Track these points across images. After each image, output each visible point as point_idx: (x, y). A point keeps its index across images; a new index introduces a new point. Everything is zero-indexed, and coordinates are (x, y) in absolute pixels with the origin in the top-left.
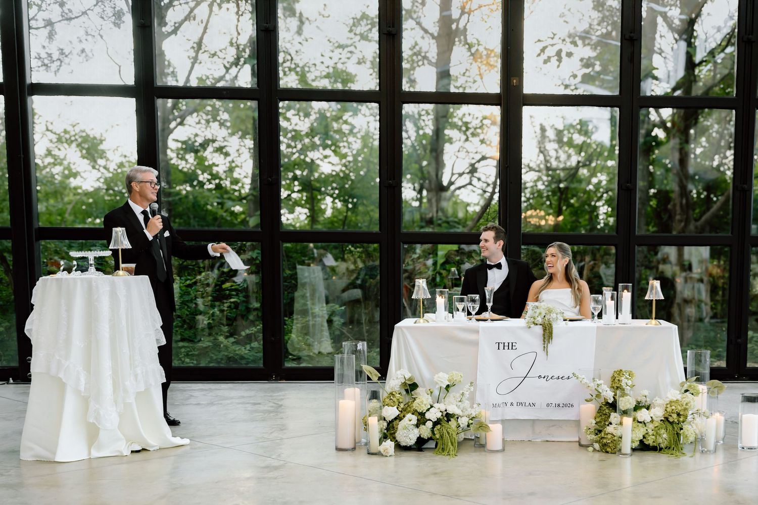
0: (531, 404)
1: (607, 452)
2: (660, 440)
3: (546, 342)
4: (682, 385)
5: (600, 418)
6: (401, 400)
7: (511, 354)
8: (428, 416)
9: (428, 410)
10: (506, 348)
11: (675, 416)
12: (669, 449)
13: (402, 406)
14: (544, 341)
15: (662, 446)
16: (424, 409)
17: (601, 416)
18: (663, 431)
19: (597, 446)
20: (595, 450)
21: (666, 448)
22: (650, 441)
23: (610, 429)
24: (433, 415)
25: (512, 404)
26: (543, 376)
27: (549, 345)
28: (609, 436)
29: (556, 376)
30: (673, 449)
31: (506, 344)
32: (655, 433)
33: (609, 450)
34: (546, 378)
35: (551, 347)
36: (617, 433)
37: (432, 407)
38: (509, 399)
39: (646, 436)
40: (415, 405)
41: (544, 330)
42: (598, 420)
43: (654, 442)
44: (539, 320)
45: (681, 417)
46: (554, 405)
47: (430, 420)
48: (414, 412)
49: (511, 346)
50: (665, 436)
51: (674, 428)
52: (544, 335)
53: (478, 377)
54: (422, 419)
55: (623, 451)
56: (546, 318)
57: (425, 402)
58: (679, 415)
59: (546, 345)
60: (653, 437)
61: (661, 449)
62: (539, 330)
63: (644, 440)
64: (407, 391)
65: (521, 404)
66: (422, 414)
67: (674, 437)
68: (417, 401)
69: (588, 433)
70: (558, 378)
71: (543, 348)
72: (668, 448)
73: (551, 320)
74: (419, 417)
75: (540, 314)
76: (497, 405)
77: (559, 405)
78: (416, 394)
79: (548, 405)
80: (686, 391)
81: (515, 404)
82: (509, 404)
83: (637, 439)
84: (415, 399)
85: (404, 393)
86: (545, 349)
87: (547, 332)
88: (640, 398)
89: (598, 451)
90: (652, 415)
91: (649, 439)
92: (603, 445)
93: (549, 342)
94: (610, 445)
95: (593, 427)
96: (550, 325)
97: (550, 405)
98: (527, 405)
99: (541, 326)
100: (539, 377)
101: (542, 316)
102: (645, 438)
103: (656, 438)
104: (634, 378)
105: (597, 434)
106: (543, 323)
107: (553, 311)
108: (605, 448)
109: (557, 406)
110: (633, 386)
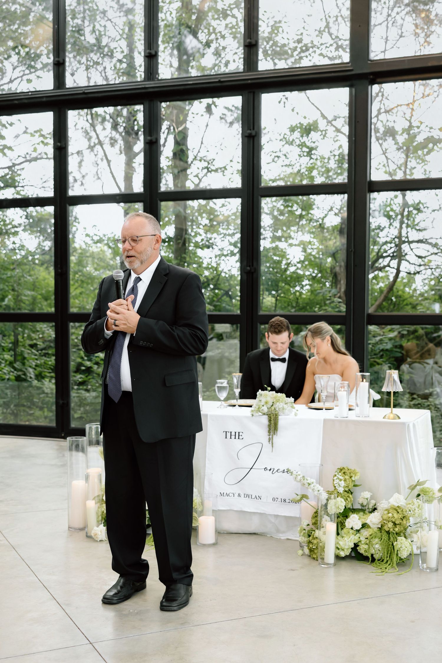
0: (257, 497)
1: (314, 558)
2: (373, 551)
3: (271, 434)
4: (412, 488)
5: (315, 519)
7: (237, 443)
10: (233, 437)
11: (390, 525)
12: (383, 561)
14: (269, 432)
15: (376, 557)
17: (316, 517)
18: (377, 540)
19: (307, 551)
20: (304, 554)
21: (378, 560)
23: (317, 533)
25: (239, 495)
26: (269, 469)
27: (275, 437)
28: (315, 542)
29: (282, 470)
30: (387, 562)
31: (233, 434)
32: (368, 542)
33: (314, 556)
34: (272, 471)
35: (276, 439)
36: (323, 538)
38: (236, 490)
39: (359, 544)
41: (270, 421)
42: (314, 521)
43: (367, 551)
44: (265, 409)
45: (397, 526)
46: (280, 500)
49: (238, 435)
50: (377, 546)
51: (389, 539)
52: (269, 426)
53: (207, 465)
55: (326, 561)
56: (273, 408)
58: (395, 524)
59: (271, 437)
60: (366, 547)
61: (373, 560)
62: (265, 420)
63: (358, 548)
65: (247, 496)
67: (388, 548)
69: (302, 534)
70: (284, 471)
71: (268, 440)
72: (381, 560)
73: (277, 409)
75: (266, 403)
76: (225, 494)
77: (285, 501)
79: (274, 499)
80: (419, 495)
81: (242, 496)
82: (236, 495)
83: (346, 547)
86: (270, 440)
87: (272, 422)
88: (361, 501)
89: (307, 555)
90: (368, 522)
91: (361, 548)
92: (311, 550)
93: (274, 433)
94: (316, 551)
95: (307, 529)
96: (276, 415)
97: (276, 499)
98: (253, 497)
99: (267, 416)
100: (265, 469)
101: (269, 406)
102: (358, 546)
103: (369, 548)
104: (356, 478)
105: (309, 536)
106: (269, 413)
107: (281, 400)
108: (312, 553)
109: (283, 501)
110: (354, 486)
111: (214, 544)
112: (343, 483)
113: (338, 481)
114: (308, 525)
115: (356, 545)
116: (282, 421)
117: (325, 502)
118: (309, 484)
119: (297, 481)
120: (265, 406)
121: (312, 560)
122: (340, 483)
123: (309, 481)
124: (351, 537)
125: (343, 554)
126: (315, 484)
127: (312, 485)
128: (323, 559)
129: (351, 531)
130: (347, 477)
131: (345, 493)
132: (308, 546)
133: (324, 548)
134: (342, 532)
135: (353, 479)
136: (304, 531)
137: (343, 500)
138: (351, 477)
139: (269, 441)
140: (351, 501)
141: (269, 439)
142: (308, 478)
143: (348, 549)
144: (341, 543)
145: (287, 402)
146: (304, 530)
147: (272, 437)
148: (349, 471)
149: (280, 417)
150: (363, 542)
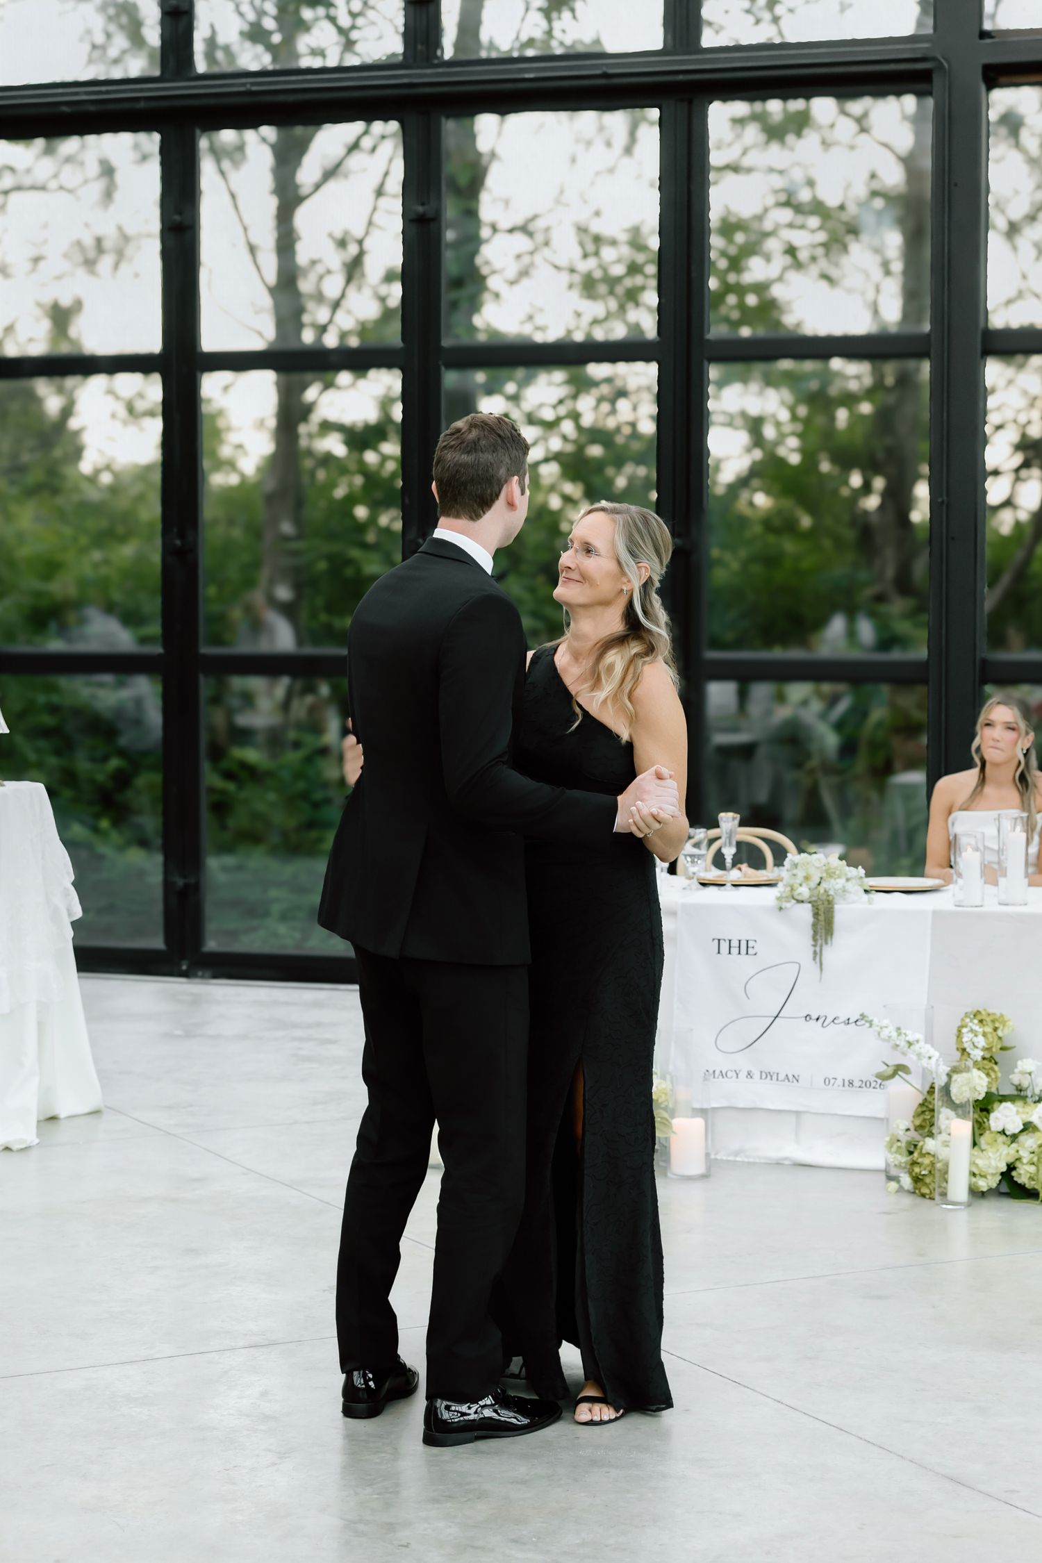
0: (791, 1077)
1: (923, 1196)
3: (819, 942)
5: (922, 1117)
7: (743, 965)
10: (735, 951)
14: (815, 939)
17: (923, 1112)
19: (907, 1181)
20: (901, 1189)
22: (1023, 1175)
23: (930, 1145)
25: (749, 1074)
26: (815, 1016)
27: (824, 948)
28: (926, 1161)
29: (843, 1018)
31: (735, 943)
32: (1035, 1159)
33: (925, 1190)
34: (821, 1021)
35: (829, 954)
36: (943, 1153)
38: (744, 1062)
39: (1018, 1164)
41: (816, 915)
42: (918, 1122)
43: (1031, 1178)
44: (804, 892)
46: (839, 1082)
49: (745, 948)
52: (814, 925)
55: (952, 1195)
56: (821, 889)
59: (818, 949)
60: (1032, 1169)
62: (805, 913)
63: (1014, 1173)
65: (768, 1075)
69: (894, 1149)
70: (848, 1022)
71: (811, 955)
73: (831, 892)
75: (807, 878)
76: (717, 1073)
77: (851, 1083)
79: (827, 1081)
81: (757, 1075)
82: (743, 1075)
83: (992, 1171)
86: (817, 956)
87: (822, 918)
88: (1016, 1078)
89: (909, 1192)
90: (1034, 1119)
91: (1022, 1172)
92: (917, 1180)
93: (826, 943)
94: (928, 1180)
95: (905, 1138)
96: (830, 902)
97: (832, 1081)
98: (782, 1077)
99: (810, 905)
100: (808, 1017)
101: (813, 884)
102: (1014, 1168)
103: (1038, 1171)
104: (1006, 1031)
105: (911, 1153)
106: (814, 899)
107: (838, 872)
108: (919, 1184)
109: (847, 1083)
110: (1002, 1049)
111: (705, 1177)
112: (981, 1042)
113: (971, 1035)
114: (908, 1130)
115: (1011, 1168)
116: (842, 913)
117: (944, 1079)
118: (910, 1044)
119: (884, 1040)
120: (804, 885)
121: (920, 1200)
122: (975, 1040)
123: (910, 1038)
124: (1001, 1150)
125: (983, 1185)
126: (921, 1044)
127: (916, 1047)
128: (944, 1195)
129: (1002, 1138)
130: (989, 1029)
131: (985, 1062)
132: (910, 1173)
133: (946, 1172)
134: (983, 1141)
135: (1000, 1033)
136: (899, 1144)
137: (983, 1076)
138: (995, 1029)
139: (814, 959)
140: (996, 1078)
141: (815, 953)
142: (908, 1032)
143: (993, 1175)
144: (979, 1162)
145: (849, 875)
146: (898, 1141)
147: (821, 950)
148: (992, 1017)
149: (836, 907)
150: (1025, 1161)
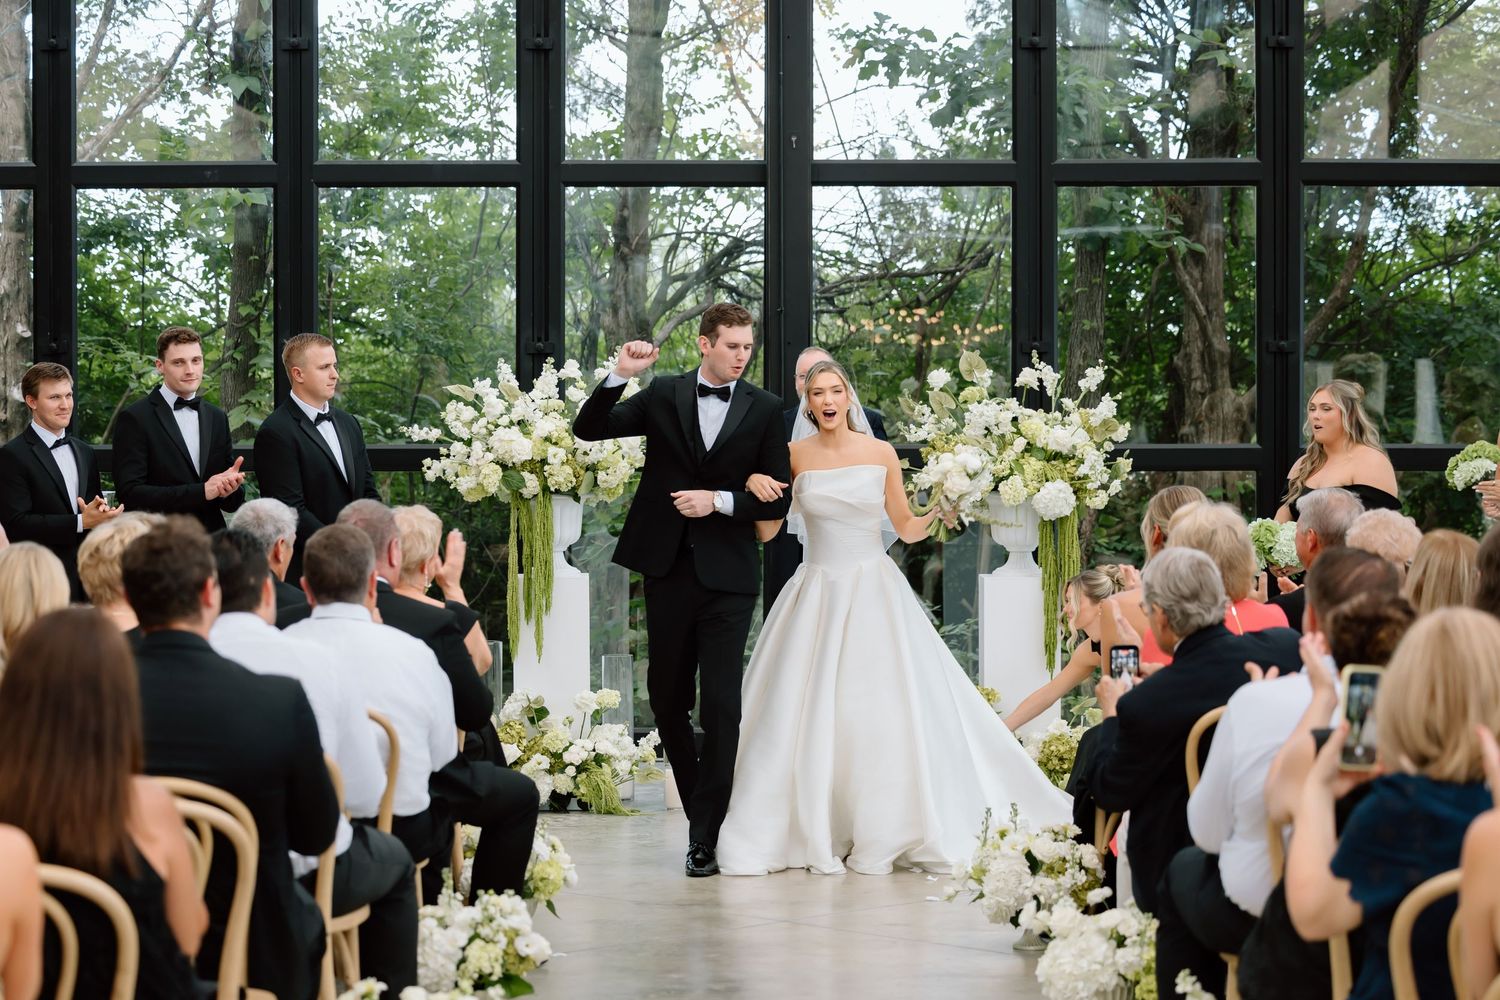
6: (523, 734)
8: (567, 758)
9: (566, 749)
13: (525, 742)
16: (557, 747)
24: (574, 756)
37: (571, 744)
40: (546, 742)
47: (572, 764)
48: (546, 752)
54: (557, 764)
57: (561, 737)
64: (532, 720)
66: (557, 756)
68: (549, 734)
74: (553, 761)
78: (546, 725)
84: (544, 733)
85: (527, 723)
